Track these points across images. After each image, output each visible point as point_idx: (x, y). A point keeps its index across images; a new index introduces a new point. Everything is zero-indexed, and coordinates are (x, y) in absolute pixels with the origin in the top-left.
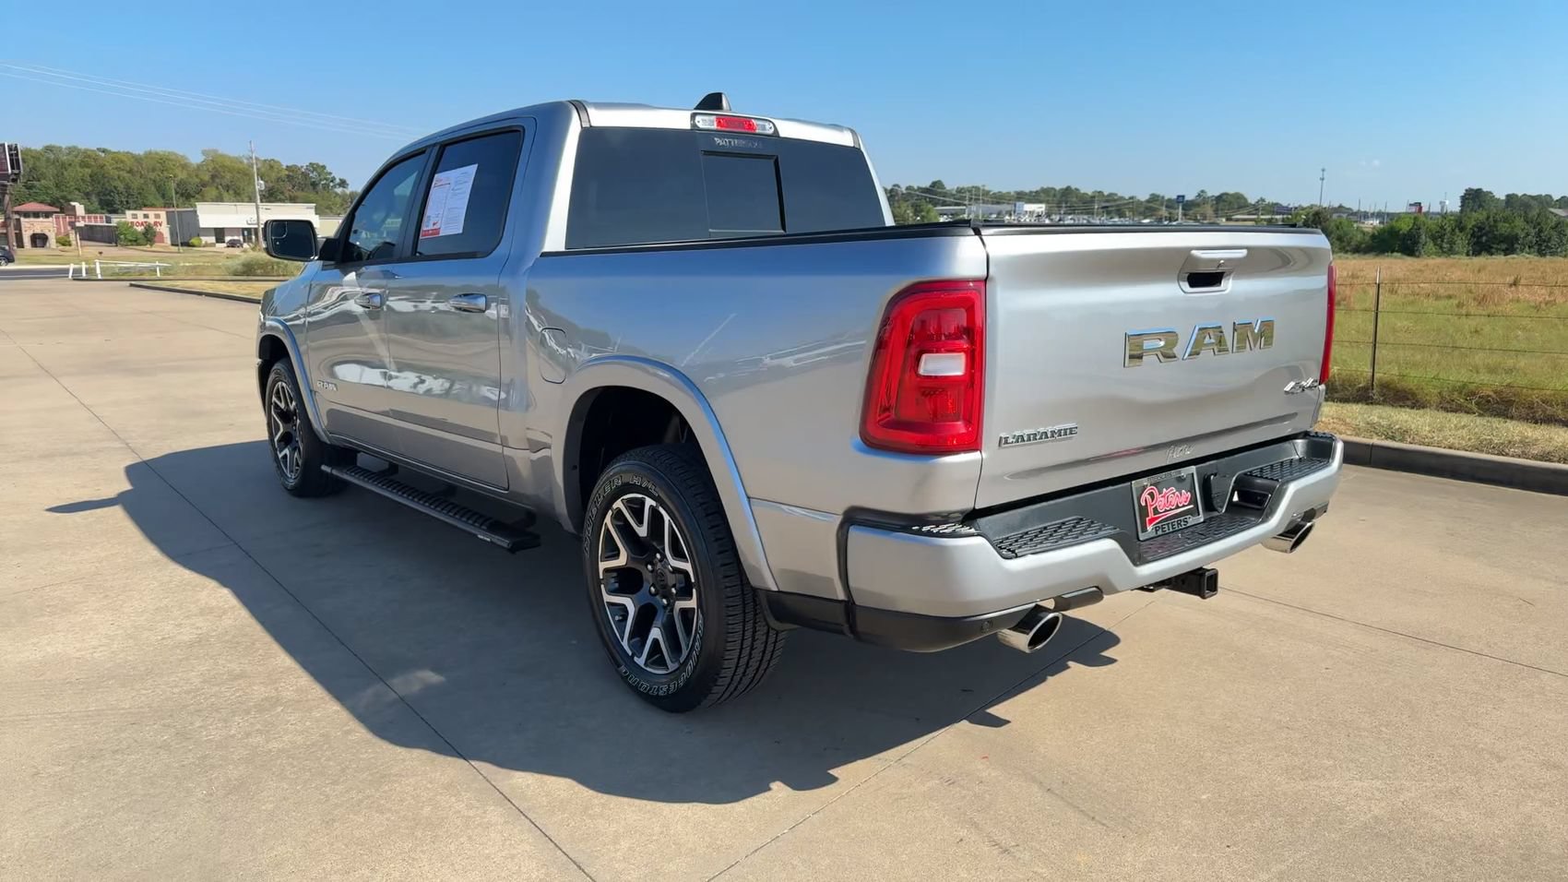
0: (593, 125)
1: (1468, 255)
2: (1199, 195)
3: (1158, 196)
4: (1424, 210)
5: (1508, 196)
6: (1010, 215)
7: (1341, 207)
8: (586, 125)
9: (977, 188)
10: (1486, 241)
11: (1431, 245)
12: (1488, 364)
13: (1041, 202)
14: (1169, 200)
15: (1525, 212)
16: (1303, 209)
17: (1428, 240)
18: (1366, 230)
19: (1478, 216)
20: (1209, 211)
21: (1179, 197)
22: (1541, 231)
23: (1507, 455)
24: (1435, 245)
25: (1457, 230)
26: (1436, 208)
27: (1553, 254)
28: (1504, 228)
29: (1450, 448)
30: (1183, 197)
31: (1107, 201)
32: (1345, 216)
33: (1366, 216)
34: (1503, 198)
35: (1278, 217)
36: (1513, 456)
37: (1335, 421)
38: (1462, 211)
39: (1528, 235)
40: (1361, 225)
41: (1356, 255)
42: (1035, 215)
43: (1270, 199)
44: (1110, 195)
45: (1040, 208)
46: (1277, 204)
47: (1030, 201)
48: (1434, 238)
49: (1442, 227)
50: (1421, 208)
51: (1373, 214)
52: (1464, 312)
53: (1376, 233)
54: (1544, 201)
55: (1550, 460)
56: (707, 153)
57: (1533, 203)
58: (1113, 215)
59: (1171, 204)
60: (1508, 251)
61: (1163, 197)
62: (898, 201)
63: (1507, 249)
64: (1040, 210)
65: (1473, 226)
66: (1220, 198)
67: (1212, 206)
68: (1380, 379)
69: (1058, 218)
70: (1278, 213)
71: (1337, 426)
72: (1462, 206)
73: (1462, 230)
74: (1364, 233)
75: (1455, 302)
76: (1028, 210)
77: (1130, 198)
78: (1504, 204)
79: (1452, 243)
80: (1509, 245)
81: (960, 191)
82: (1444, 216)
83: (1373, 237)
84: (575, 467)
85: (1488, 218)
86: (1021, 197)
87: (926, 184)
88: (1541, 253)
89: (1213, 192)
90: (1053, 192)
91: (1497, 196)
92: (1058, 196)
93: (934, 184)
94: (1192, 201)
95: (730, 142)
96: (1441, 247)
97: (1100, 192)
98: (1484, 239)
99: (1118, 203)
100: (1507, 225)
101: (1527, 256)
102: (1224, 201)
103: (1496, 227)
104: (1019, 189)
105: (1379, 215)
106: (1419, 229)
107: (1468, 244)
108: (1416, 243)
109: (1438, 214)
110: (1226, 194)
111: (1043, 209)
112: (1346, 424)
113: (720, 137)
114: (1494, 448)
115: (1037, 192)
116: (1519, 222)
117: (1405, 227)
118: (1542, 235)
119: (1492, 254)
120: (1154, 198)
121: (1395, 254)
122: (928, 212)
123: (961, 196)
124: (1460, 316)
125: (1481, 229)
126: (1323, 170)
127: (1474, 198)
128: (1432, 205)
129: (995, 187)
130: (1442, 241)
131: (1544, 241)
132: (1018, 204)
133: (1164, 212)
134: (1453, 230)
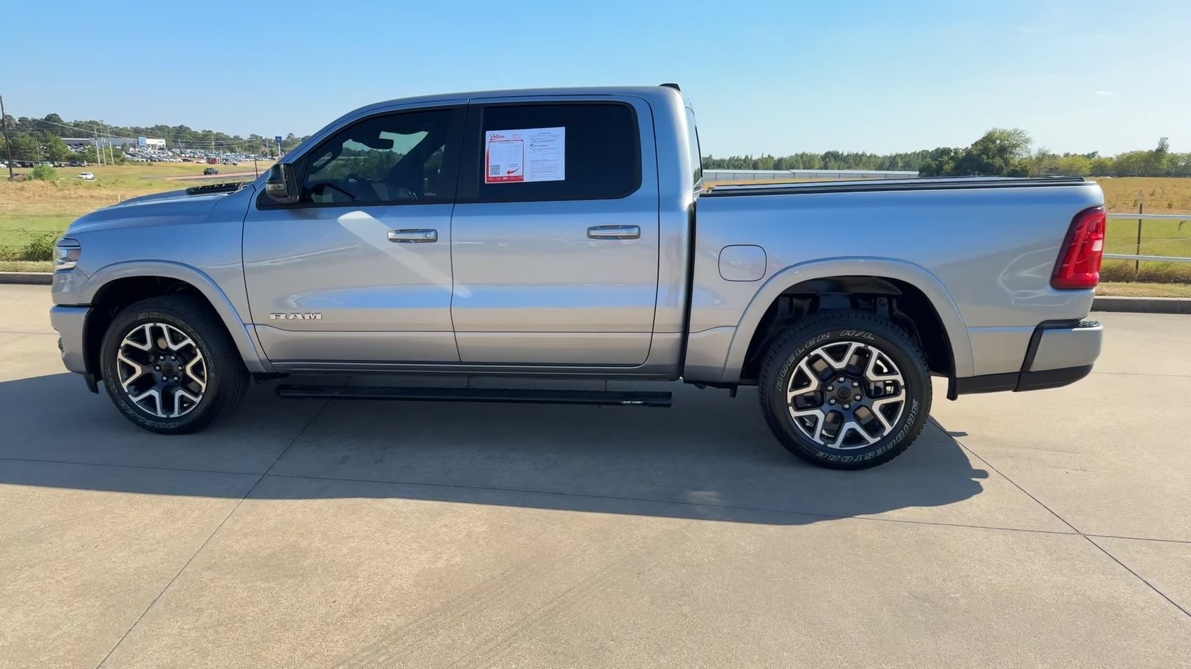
6: (134, 147)
13: (159, 137)
31: (217, 139)
42: (158, 148)
44: (218, 134)
45: (161, 142)
47: (149, 136)
58: (226, 150)
64: (161, 144)
69: (179, 151)
76: (150, 144)
86: (140, 132)
87: (41, 115)
90: (167, 130)
92: (173, 133)
93: (49, 118)
97: (208, 131)
99: (228, 142)
104: (135, 126)
111: (164, 144)
115: (152, 129)
122: (56, 141)
132: (139, 138)
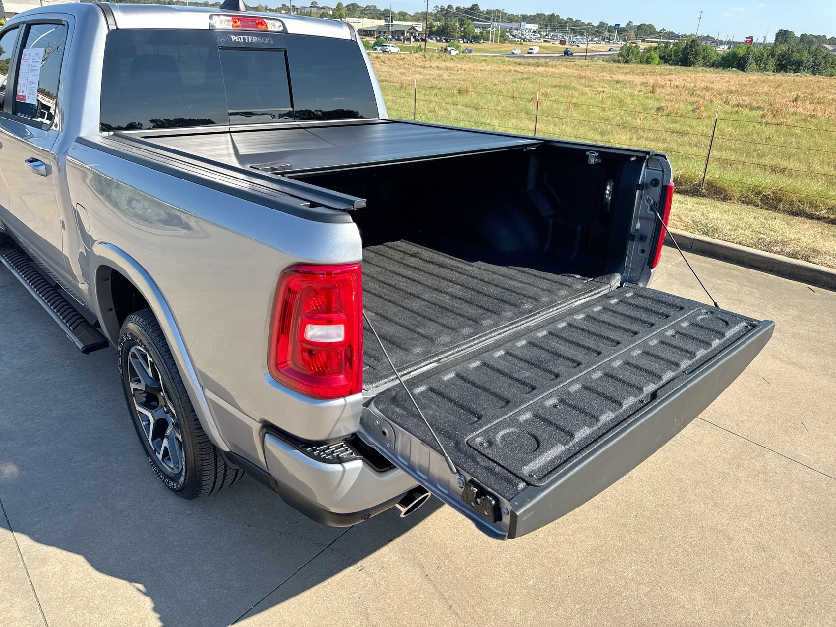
0: (119, 27)
1: (773, 72)
2: (628, 24)
3: (604, 23)
4: (754, 41)
5: (802, 35)
6: (517, 30)
7: (708, 36)
8: (113, 27)
9: (498, 11)
10: (785, 63)
11: (754, 65)
12: (772, 164)
13: (536, 23)
14: (611, 26)
15: (810, 47)
16: (687, 37)
17: (753, 61)
18: (720, 52)
19: (783, 48)
20: (632, 34)
21: (616, 25)
22: (816, 59)
23: (771, 252)
24: (757, 64)
25: (770, 56)
26: (761, 41)
27: (820, 74)
28: (796, 56)
29: (740, 244)
30: (619, 25)
31: (575, 26)
32: (709, 43)
33: (721, 43)
34: (799, 36)
35: (672, 41)
36: (775, 253)
37: (675, 218)
38: (775, 44)
39: (808, 61)
40: (718, 49)
41: (711, 69)
42: (532, 31)
43: (668, 30)
44: (577, 21)
45: (535, 27)
46: (671, 33)
47: (529, 22)
48: (756, 61)
49: (762, 54)
50: (752, 40)
51: (725, 42)
52: (764, 121)
53: (725, 56)
54: (821, 39)
55: (796, 258)
56: (224, 48)
57: (815, 40)
58: (577, 34)
59: (611, 29)
60: (796, 71)
61: (607, 24)
62: (450, 17)
63: (796, 69)
64: (535, 28)
65: (780, 54)
66: (639, 27)
67: (634, 32)
68: (708, 179)
69: (545, 34)
70: (672, 39)
71: (675, 222)
72: (776, 40)
73: (773, 56)
74: (718, 55)
75: (761, 113)
76: (528, 28)
77: (588, 24)
78: (799, 40)
79: (766, 64)
80: (797, 66)
81: (489, 12)
82: (765, 46)
83: (723, 58)
84: (111, 310)
85: (789, 49)
86: (525, 18)
88: (814, 73)
89: (636, 23)
90: (544, 17)
91: (796, 35)
92: (547, 20)
93: (473, 7)
94: (623, 28)
95: (244, 38)
96: (760, 67)
97: (570, 19)
98: (784, 62)
99: (581, 27)
100: (798, 54)
101: (806, 74)
102: (642, 29)
103: (792, 55)
104: (524, 14)
105: (729, 43)
106: (749, 54)
107: (775, 65)
108: (746, 63)
109: (762, 44)
110: (644, 24)
111: (537, 28)
112: (681, 221)
113: (235, 34)
114: (765, 245)
115: (534, 16)
116: (805, 53)
117: (741, 52)
118: (816, 61)
119: (786, 72)
120: (602, 24)
121: (734, 69)
122: (469, 24)
123: (489, 16)
124: (761, 123)
125: (783, 56)
126: (701, 12)
127: (783, 35)
128: (758, 39)
129: (509, 11)
130: (761, 62)
131: (817, 65)
132: (523, 23)
133: (607, 34)
134: (768, 56)
